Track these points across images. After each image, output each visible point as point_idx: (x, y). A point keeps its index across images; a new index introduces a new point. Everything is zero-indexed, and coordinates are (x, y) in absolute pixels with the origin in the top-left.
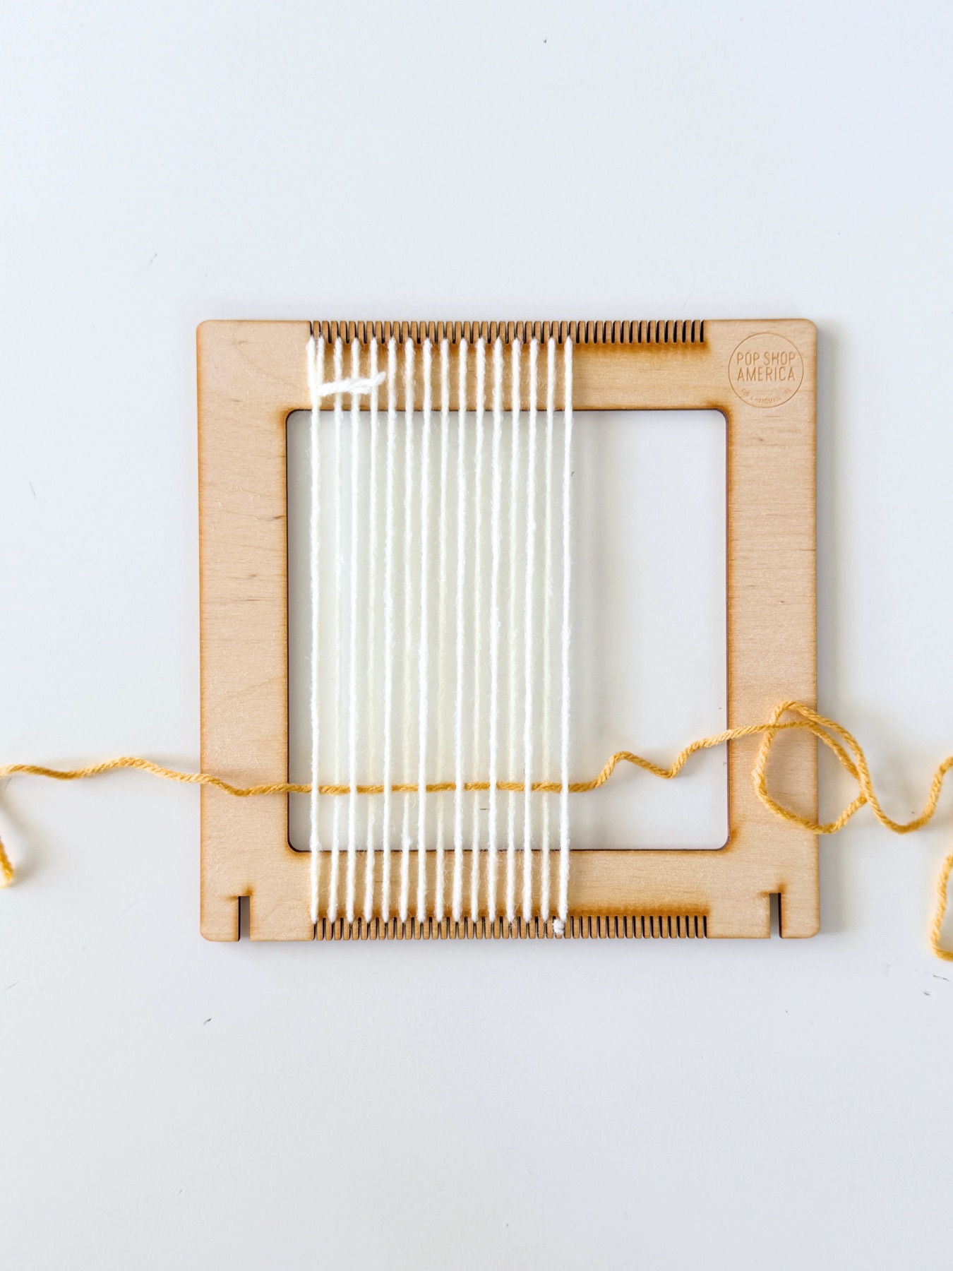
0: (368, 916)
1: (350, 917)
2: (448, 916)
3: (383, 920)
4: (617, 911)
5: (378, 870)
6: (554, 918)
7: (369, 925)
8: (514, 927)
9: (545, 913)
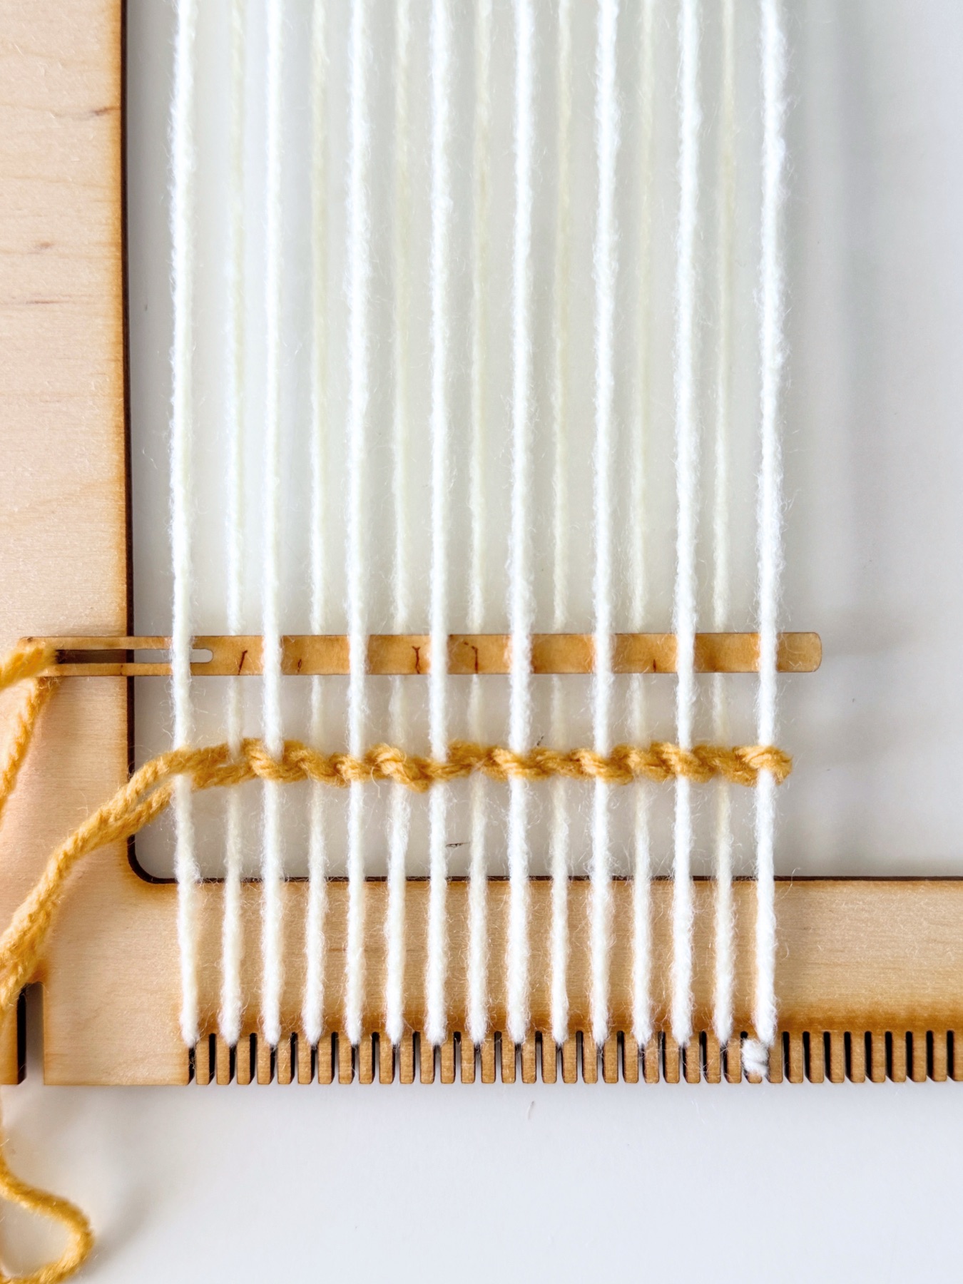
0: (312, 1030)
1: (270, 1033)
2: (497, 1031)
3: (347, 1039)
4: (891, 1019)
5: (334, 923)
6: (744, 1035)
7: (314, 1052)
8: (653, 1055)
9: (722, 1026)
